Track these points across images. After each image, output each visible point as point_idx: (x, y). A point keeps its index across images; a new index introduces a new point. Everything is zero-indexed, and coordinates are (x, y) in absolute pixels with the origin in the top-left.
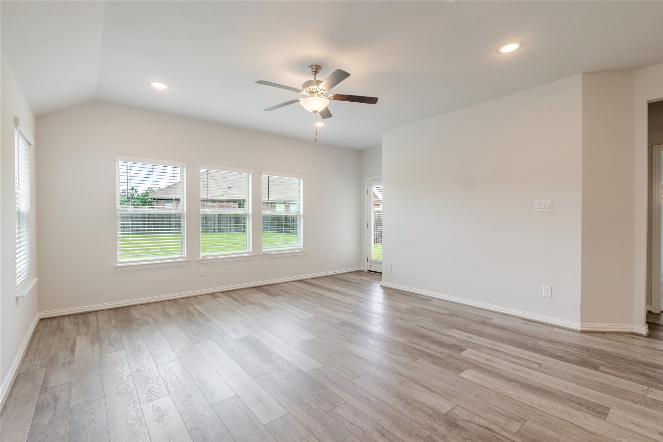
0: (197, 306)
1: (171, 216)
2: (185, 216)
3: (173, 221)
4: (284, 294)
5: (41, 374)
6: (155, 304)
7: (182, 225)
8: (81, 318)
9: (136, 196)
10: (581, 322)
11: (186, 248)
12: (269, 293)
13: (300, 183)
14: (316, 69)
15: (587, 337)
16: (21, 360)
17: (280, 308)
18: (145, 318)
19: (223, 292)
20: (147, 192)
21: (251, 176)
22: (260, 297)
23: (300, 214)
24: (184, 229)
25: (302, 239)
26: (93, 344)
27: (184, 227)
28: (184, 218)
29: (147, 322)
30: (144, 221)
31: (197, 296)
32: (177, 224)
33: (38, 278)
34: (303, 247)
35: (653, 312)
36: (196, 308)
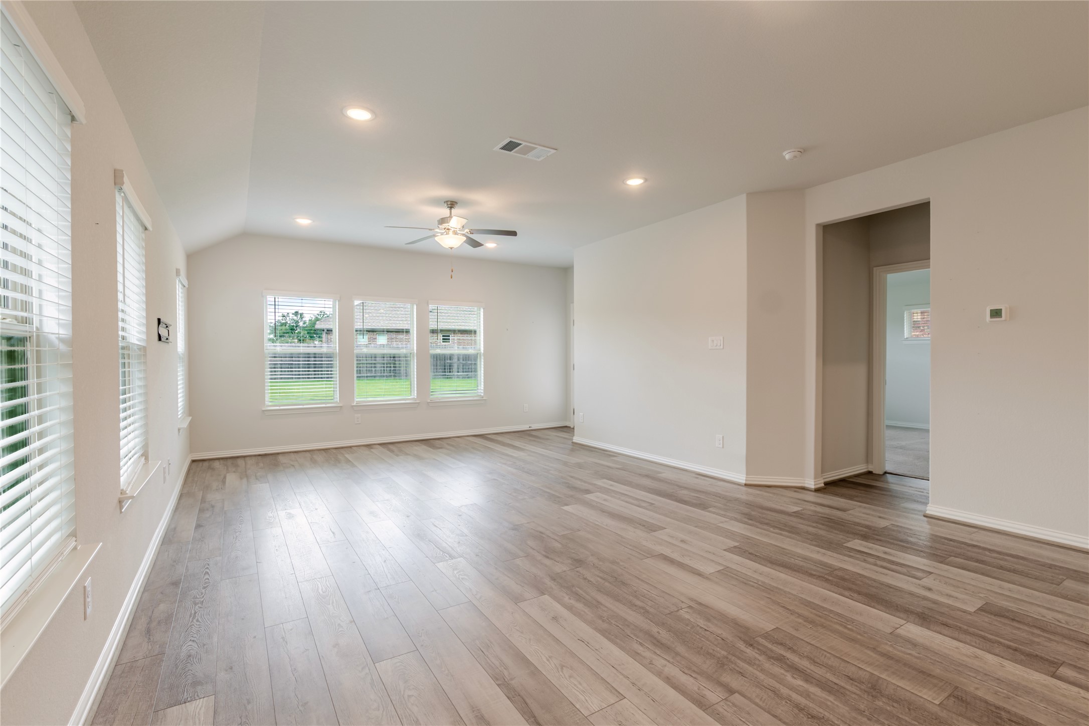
0: (347, 456)
1: (323, 356)
2: (338, 355)
3: (324, 361)
4: (449, 447)
5: (200, 495)
6: (304, 453)
7: (335, 366)
8: (229, 462)
9: (301, 324)
10: (747, 475)
11: (338, 391)
12: (433, 447)
13: (480, 313)
14: (451, 204)
15: (750, 490)
16: (182, 485)
17: (435, 459)
18: (292, 463)
19: (380, 444)
20: (317, 318)
21: (415, 307)
22: (420, 449)
23: (481, 353)
24: (336, 371)
25: (482, 383)
26: (241, 478)
27: (337, 368)
28: (336, 358)
29: (293, 466)
30: (308, 361)
31: (351, 447)
32: (329, 364)
33: (191, 418)
34: (484, 394)
35: (874, 472)
36: (345, 457)
